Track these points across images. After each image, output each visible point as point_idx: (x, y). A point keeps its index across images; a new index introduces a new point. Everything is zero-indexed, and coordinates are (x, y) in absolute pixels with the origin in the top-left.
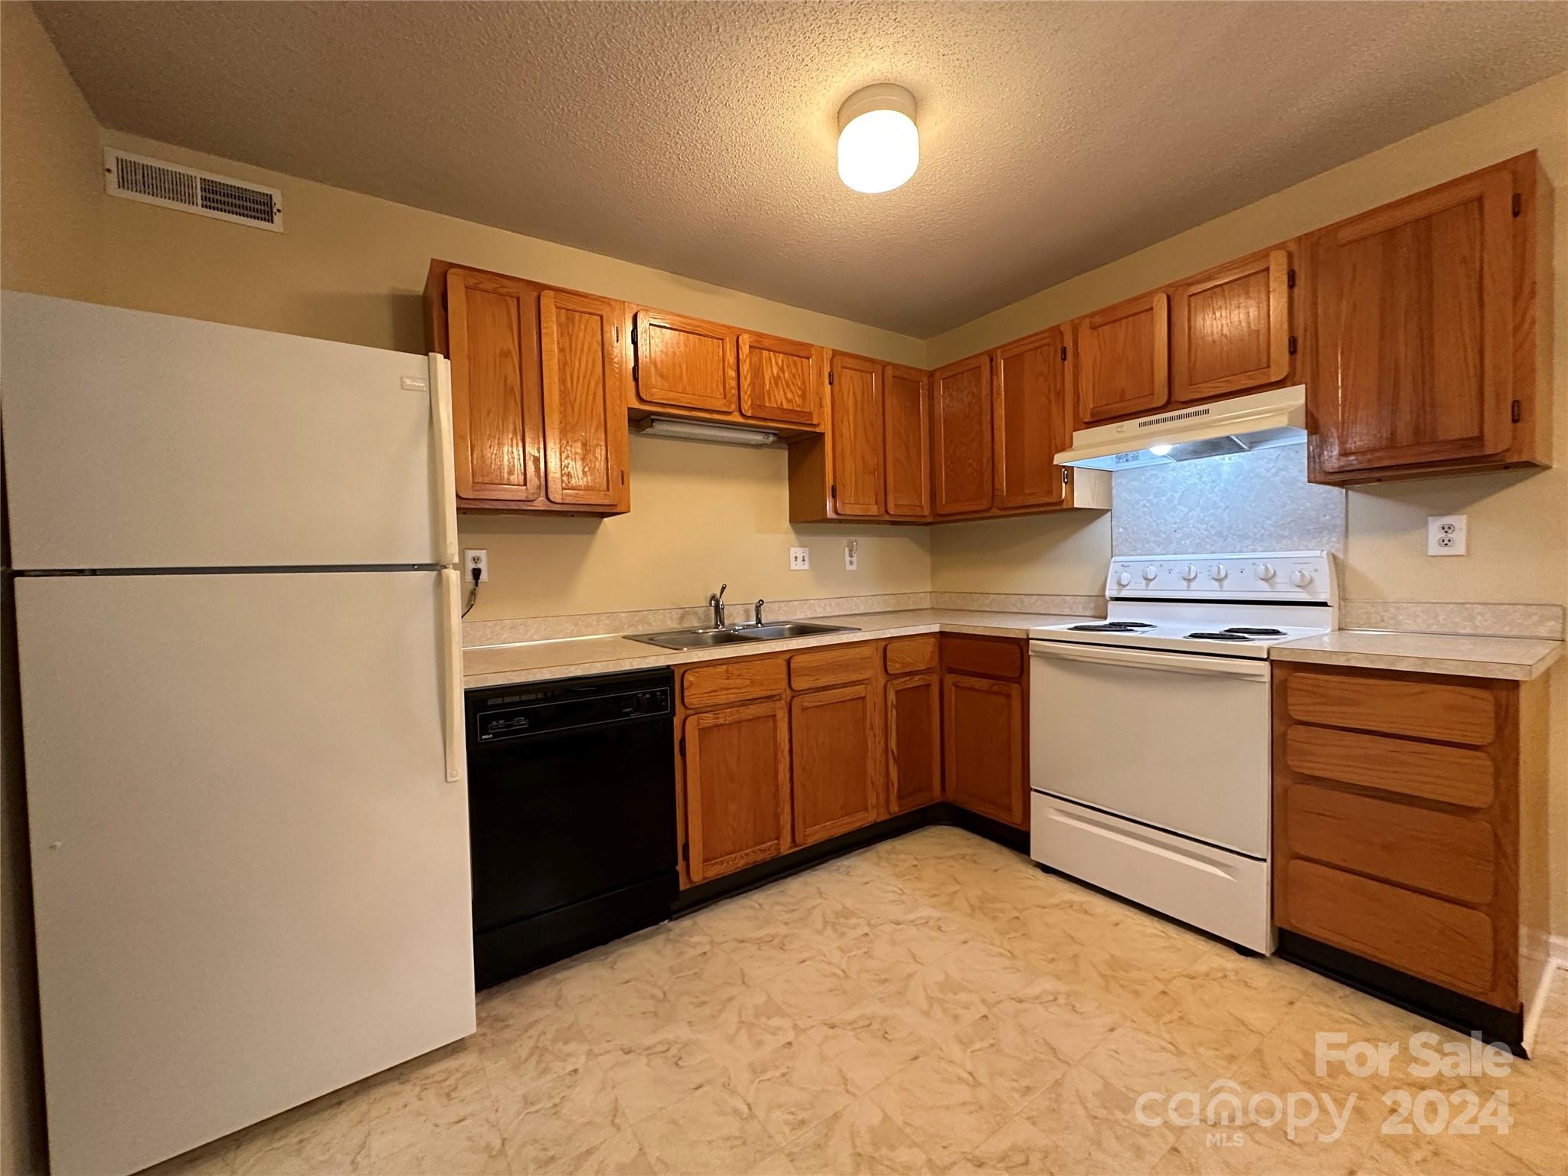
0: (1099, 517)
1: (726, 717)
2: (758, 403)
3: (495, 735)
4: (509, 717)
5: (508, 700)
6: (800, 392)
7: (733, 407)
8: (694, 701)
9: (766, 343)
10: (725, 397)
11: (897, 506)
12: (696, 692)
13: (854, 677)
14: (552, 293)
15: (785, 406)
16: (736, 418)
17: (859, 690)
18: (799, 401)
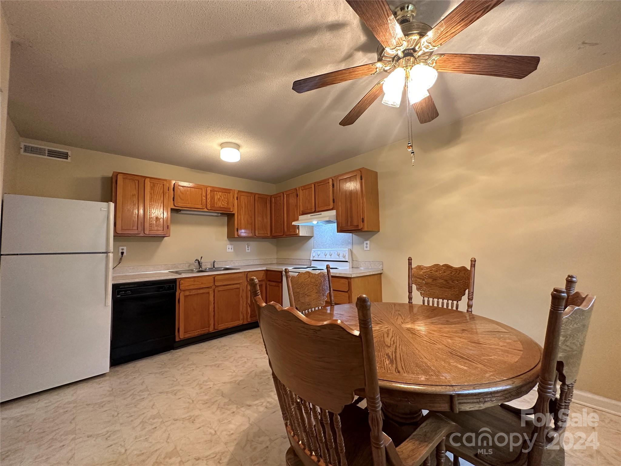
0: (310, 239)
1: (194, 292)
2: (213, 206)
3: (121, 296)
4: (125, 291)
5: (126, 287)
6: (227, 203)
7: (204, 207)
8: (183, 288)
9: (216, 189)
10: (202, 205)
11: (258, 233)
12: (184, 285)
13: (236, 282)
14: (149, 179)
15: (222, 206)
16: (206, 210)
17: (238, 286)
18: (226, 205)
